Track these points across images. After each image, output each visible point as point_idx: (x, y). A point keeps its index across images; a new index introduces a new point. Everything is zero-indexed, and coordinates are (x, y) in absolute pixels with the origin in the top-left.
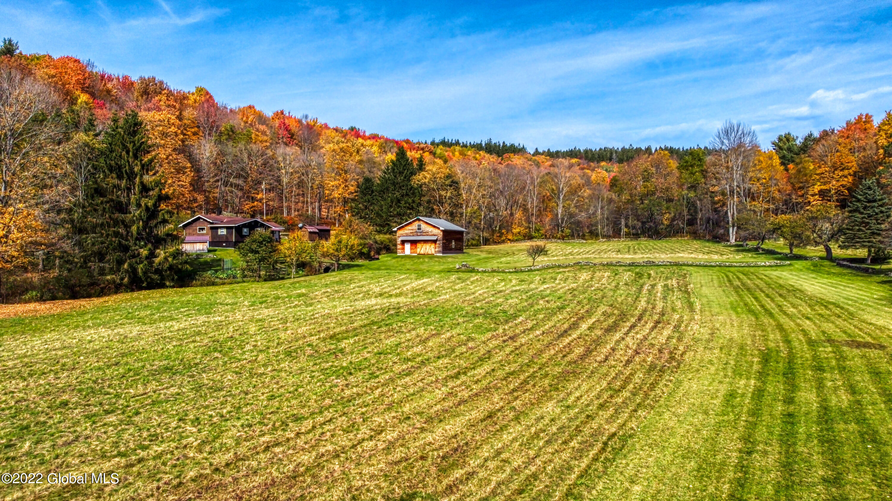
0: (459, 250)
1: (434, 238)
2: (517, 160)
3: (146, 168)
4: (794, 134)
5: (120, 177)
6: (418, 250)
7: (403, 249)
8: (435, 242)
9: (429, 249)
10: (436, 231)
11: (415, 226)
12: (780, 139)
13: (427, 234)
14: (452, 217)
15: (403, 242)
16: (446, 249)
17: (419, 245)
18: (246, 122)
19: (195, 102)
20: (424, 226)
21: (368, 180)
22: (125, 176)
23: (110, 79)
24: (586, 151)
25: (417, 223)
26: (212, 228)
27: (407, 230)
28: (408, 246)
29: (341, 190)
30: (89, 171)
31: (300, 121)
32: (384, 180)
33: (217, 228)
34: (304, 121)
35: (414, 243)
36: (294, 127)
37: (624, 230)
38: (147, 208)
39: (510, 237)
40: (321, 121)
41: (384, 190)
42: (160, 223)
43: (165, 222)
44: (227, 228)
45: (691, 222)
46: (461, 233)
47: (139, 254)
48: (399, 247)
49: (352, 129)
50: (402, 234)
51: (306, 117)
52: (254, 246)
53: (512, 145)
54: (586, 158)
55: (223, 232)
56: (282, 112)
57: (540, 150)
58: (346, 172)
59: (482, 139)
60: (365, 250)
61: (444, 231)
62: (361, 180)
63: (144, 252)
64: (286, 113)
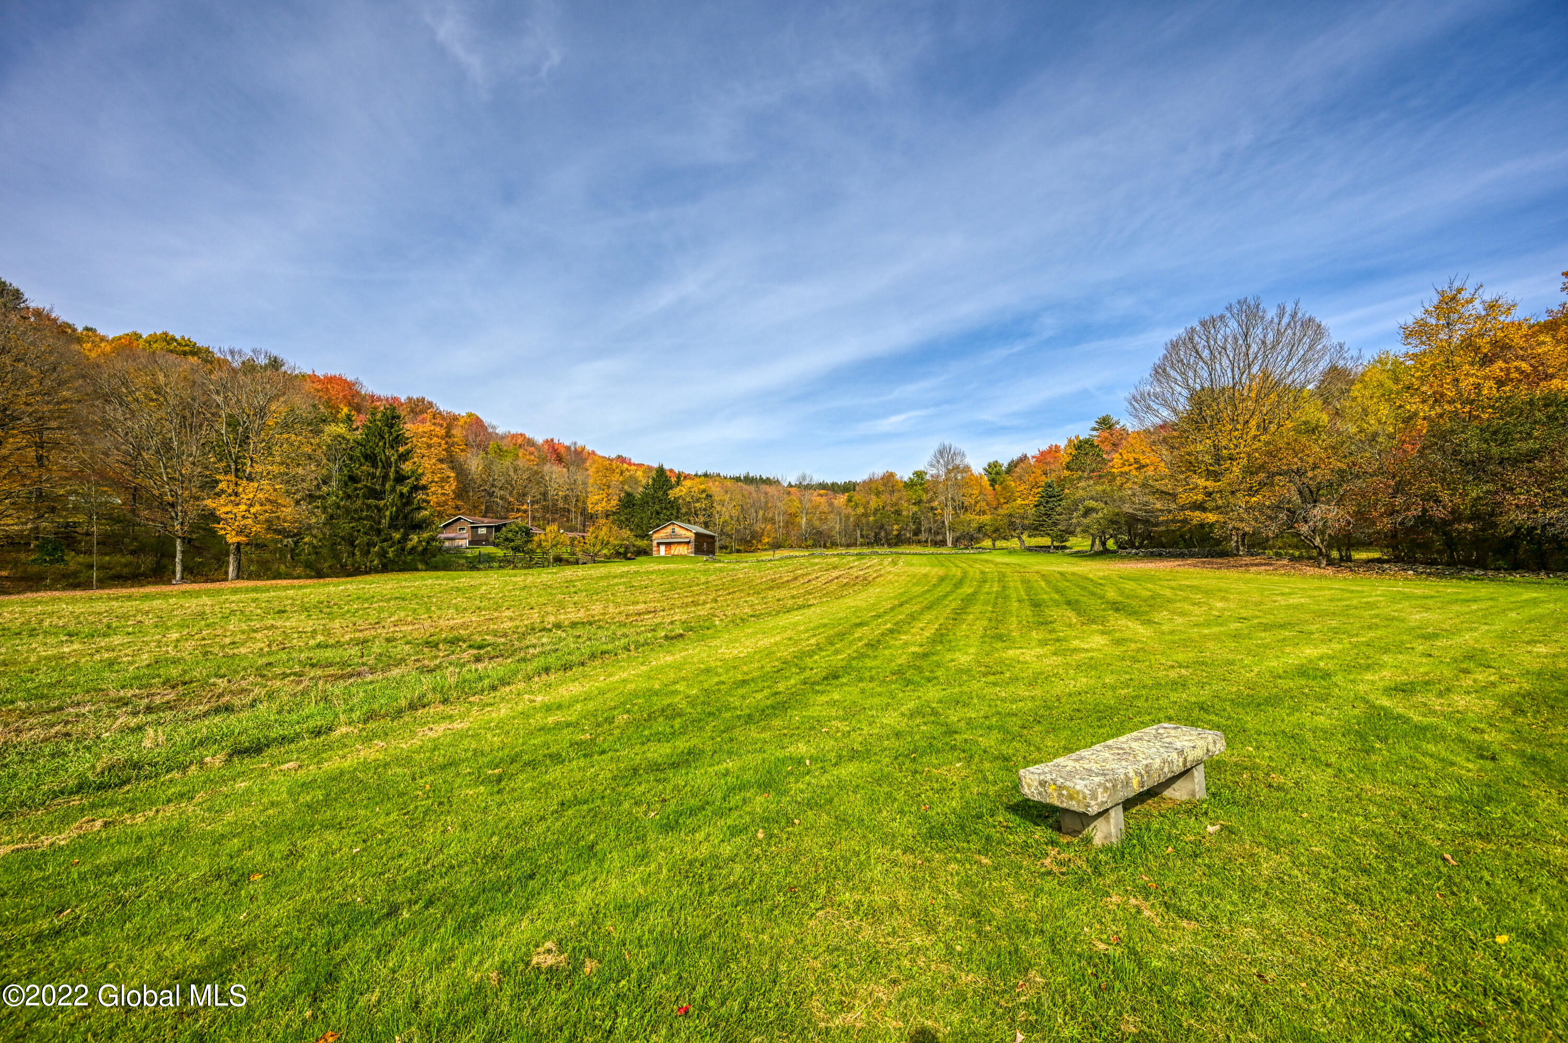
0: (711, 552)
1: (687, 540)
2: (771, 490)
3: (404, 457)
4: (1000, 462)
5: (375, 466)
6: (672, 552)
7: (659, 551)
8: (688, 543)
9: (683, 550)
10: (688, 534)
11: (669, 530)
12: (990, 466)
13: (680, 536)
14: (706, 525)
15: (659, 544)
16: (698, 550)
17: (673, 547)
18: (515, 445)
19: (465, 423)
20: (677, 530)
21: (629, 495)
22: (380, 464)
23: (379, 399)
24: (833, 484)
25: (671, 527)
26: (472, 528)
27: (663, 533)
28: (662, 548)
29: (604, 504)
30: (344, 461)
31: (568, 448)
32: (645, 495)
33: (477, 527)
34: (573, 448)
35: (668, 544)
36: (562, 451)
37: (860, 540)
38: (402, 495)
39: (759, 547)
40: (589, 448)
41: (644, 503)
42: (416, 509)
43: (419, 508)
44: (487, 527)
45: (917, 532)
46: (713, 537)
47: (391, 538)
48: (655, 549)
49: (619, 457)
50: (658, 537)
51: (575, 443)
52: (510, 535)
53: (768, 478)
54: (833, 490)
55: (482, 531)
56: (552, 440)
57: (793, 484)
58: (609, 487)
59: (740, 472)
60: (622, 550)
61: (696, 534)
62: (622, 495)
63: (397, 536)
64: (556, 441)
